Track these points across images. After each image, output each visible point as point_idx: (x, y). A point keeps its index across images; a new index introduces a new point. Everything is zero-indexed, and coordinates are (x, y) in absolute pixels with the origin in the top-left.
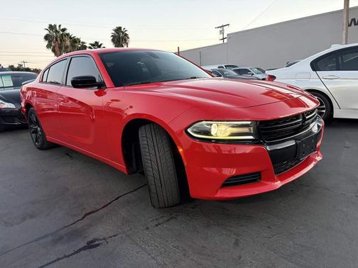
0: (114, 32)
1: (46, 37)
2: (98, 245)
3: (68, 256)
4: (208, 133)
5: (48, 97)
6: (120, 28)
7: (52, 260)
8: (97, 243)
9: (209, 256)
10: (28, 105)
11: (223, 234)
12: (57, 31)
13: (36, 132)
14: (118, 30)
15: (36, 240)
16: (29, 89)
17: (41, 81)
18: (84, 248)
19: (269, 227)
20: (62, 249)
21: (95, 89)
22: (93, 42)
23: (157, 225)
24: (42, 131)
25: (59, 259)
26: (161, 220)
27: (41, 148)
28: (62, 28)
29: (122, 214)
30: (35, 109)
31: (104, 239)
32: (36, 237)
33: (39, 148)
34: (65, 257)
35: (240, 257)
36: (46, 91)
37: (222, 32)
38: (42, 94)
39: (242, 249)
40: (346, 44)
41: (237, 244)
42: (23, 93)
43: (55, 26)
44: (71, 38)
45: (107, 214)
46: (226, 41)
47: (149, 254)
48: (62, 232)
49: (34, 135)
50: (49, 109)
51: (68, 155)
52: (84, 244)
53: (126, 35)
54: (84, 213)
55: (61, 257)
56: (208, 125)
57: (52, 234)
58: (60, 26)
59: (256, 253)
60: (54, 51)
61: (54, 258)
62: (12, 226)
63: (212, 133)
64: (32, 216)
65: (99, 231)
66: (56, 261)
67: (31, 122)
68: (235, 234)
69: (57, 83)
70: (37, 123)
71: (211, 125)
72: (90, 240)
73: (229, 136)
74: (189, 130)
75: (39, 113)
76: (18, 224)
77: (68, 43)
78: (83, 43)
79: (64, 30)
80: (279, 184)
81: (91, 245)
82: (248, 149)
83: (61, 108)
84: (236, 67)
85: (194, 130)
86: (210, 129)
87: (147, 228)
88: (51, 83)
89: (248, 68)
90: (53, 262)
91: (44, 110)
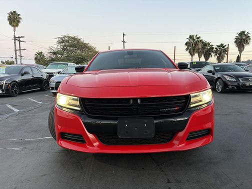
0: (237, 35)
1: (187, 44)
6: (244, 32)
12: (194, 40)
14: (242, 33)
22: (219, 44)
28: (198, 36)
43: (193, 36)
44: (203, 43)
53: (248, 37)
58: (196, 35)
60: (190, 52)
77: (200, 46)
78: (212, 45)
79: (198, 38)
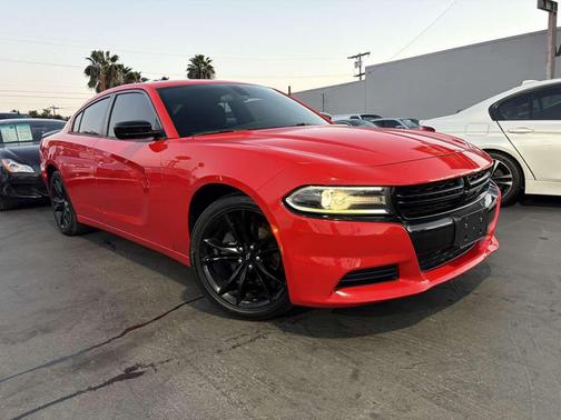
0: (191, 63)
1: (88, 71)
2: (141, 374)
3: (95, 389)
4: (317, 204)
5: (81, 154)
6: (201, 57)
7: (69, 394)
8: (140, 370)
9: (310, 392)
10: (51, 168)
11: (336, 362)
13: (61, 208)
14: (199, 60)
15: (48, 365)
16: (52, 143)
17: (71, 131)
18: (120, 378)
19: (407, 353)
20: (86, 377)
21: (151, 141)
23: (234, 347)
24: (70, 206)
25: (80, 392)
26: (241, 340)
27: (68, 233)
28: (111, 56)
29: (183, 329)
30: (61, 173)
31: (152, 365)
32: (49, 361)
33: (66, 234)
34: (90, 389)
35: (358, 396)
36: (78, 146)
37: (358, 65)
38: (72, 150)
39: (363, 384)
40: (552, 78)
41: (355, 376)
42: (43, 149)
43: (101, 53)
44: (125, 71)
45: (159, 329)
46: (363, 77)
47: (218, 389)
48: (88, 354)
49: (59, 214)
50: (81, 174)
51: (109, 243)
52: (119, 372)
53: (210, 67)
54: (125, 328)
55: (82, 389)
56: (317, 191)
57: (72, 356)
58: (108, 53)
59: (384, 389)
61: (73, 390)
62: (13, 343)
63: (323, 204)
64: (46, 331)
65: (144, 354)
66: (75, 395)
67: (55, 194)
68: (353, 362)
69: (95, 134)
70: (64, 195)
71: (321, 192)
72: (129, 366)
73: (350, 208)
74: (288, 200)
75: (67, 180)
76: (23, 341)
78: (145, 79)
80: (426, 284)
81: (130, 374)
82: (380, 229)
83: (100, 172)
84: (379, 117)
85: (296, 199)
86: (321, 198)
87: (219, 351)
88: (86, 133)
89: (397, 119)
90: (71, 396)
91: (74, 175)
